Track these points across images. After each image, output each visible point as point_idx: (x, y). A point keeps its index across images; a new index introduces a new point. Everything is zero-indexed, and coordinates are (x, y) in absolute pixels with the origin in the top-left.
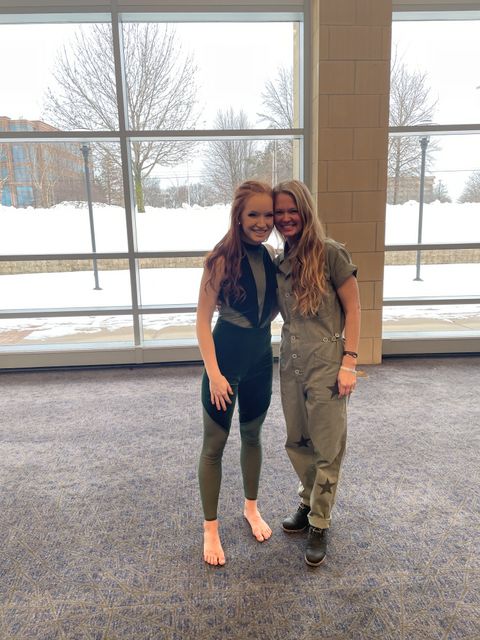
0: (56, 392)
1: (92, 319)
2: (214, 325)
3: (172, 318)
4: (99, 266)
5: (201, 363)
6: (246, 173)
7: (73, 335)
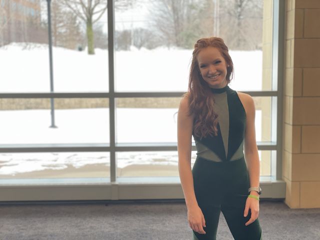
0: (39, 225)
1: (56, 157)
2: (193, 161)
3: (133, 157)
4: (56, 106)
5: (182, 202)
6: (188, 18)
7: (41, 171)
